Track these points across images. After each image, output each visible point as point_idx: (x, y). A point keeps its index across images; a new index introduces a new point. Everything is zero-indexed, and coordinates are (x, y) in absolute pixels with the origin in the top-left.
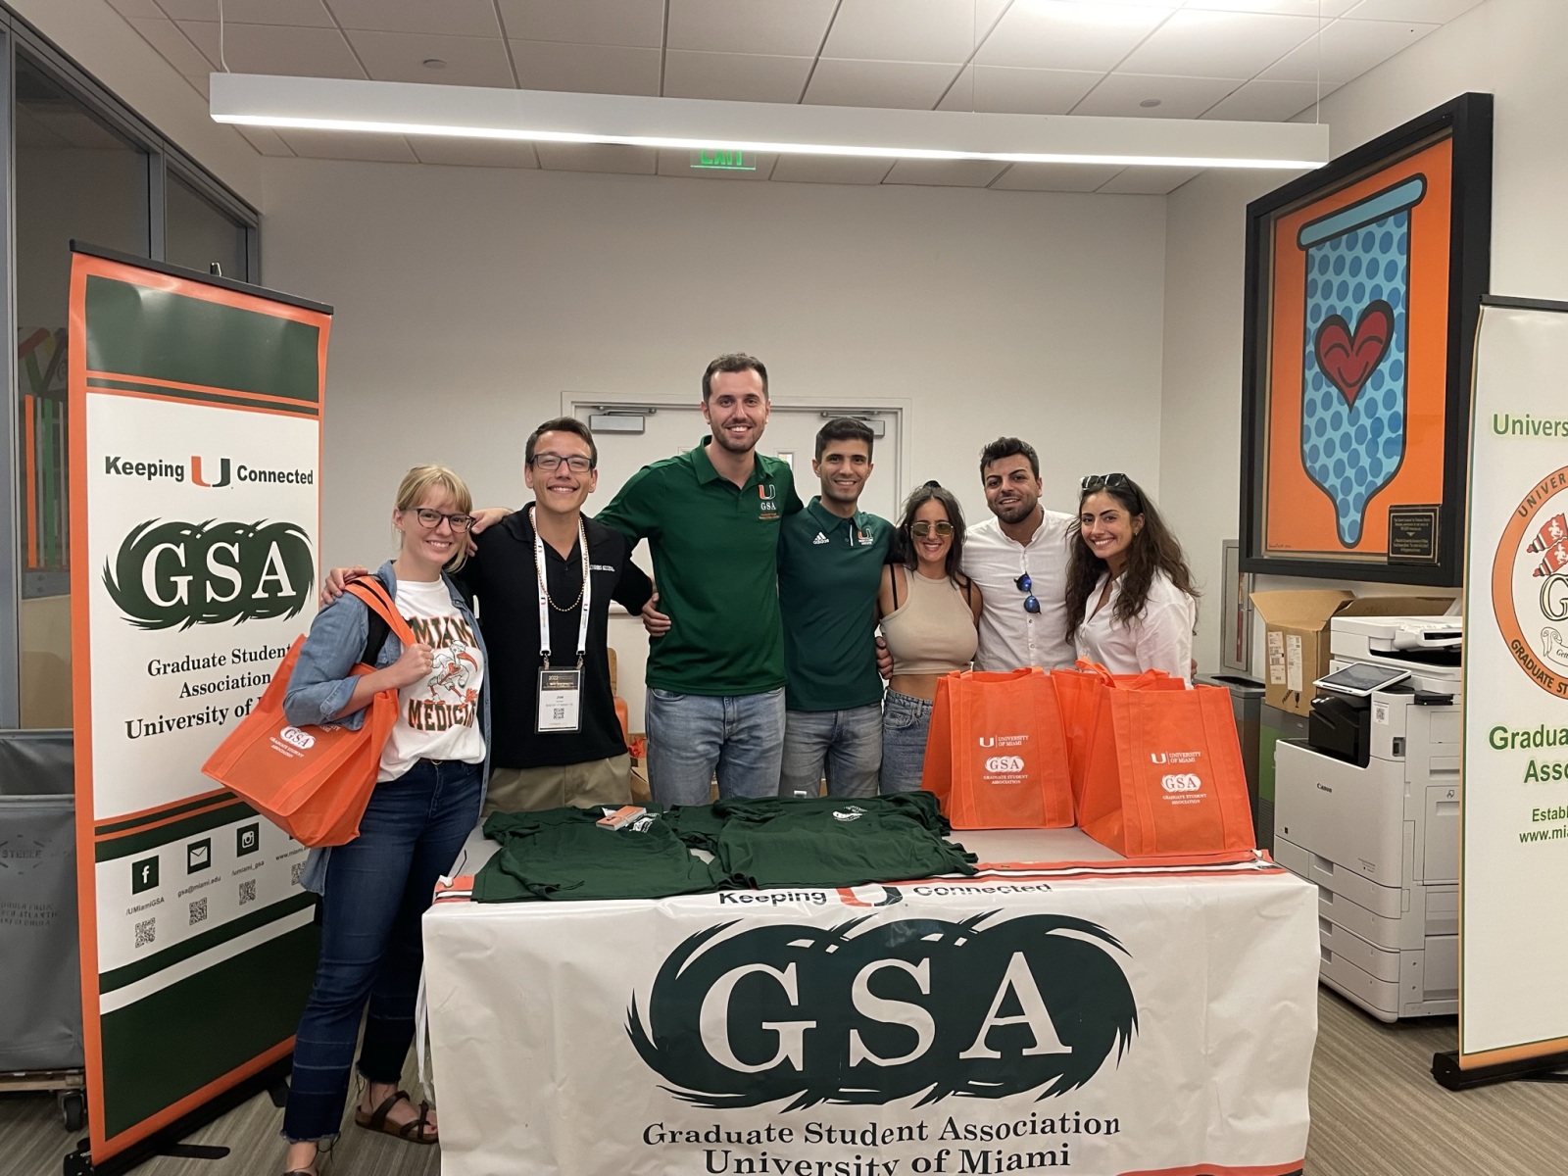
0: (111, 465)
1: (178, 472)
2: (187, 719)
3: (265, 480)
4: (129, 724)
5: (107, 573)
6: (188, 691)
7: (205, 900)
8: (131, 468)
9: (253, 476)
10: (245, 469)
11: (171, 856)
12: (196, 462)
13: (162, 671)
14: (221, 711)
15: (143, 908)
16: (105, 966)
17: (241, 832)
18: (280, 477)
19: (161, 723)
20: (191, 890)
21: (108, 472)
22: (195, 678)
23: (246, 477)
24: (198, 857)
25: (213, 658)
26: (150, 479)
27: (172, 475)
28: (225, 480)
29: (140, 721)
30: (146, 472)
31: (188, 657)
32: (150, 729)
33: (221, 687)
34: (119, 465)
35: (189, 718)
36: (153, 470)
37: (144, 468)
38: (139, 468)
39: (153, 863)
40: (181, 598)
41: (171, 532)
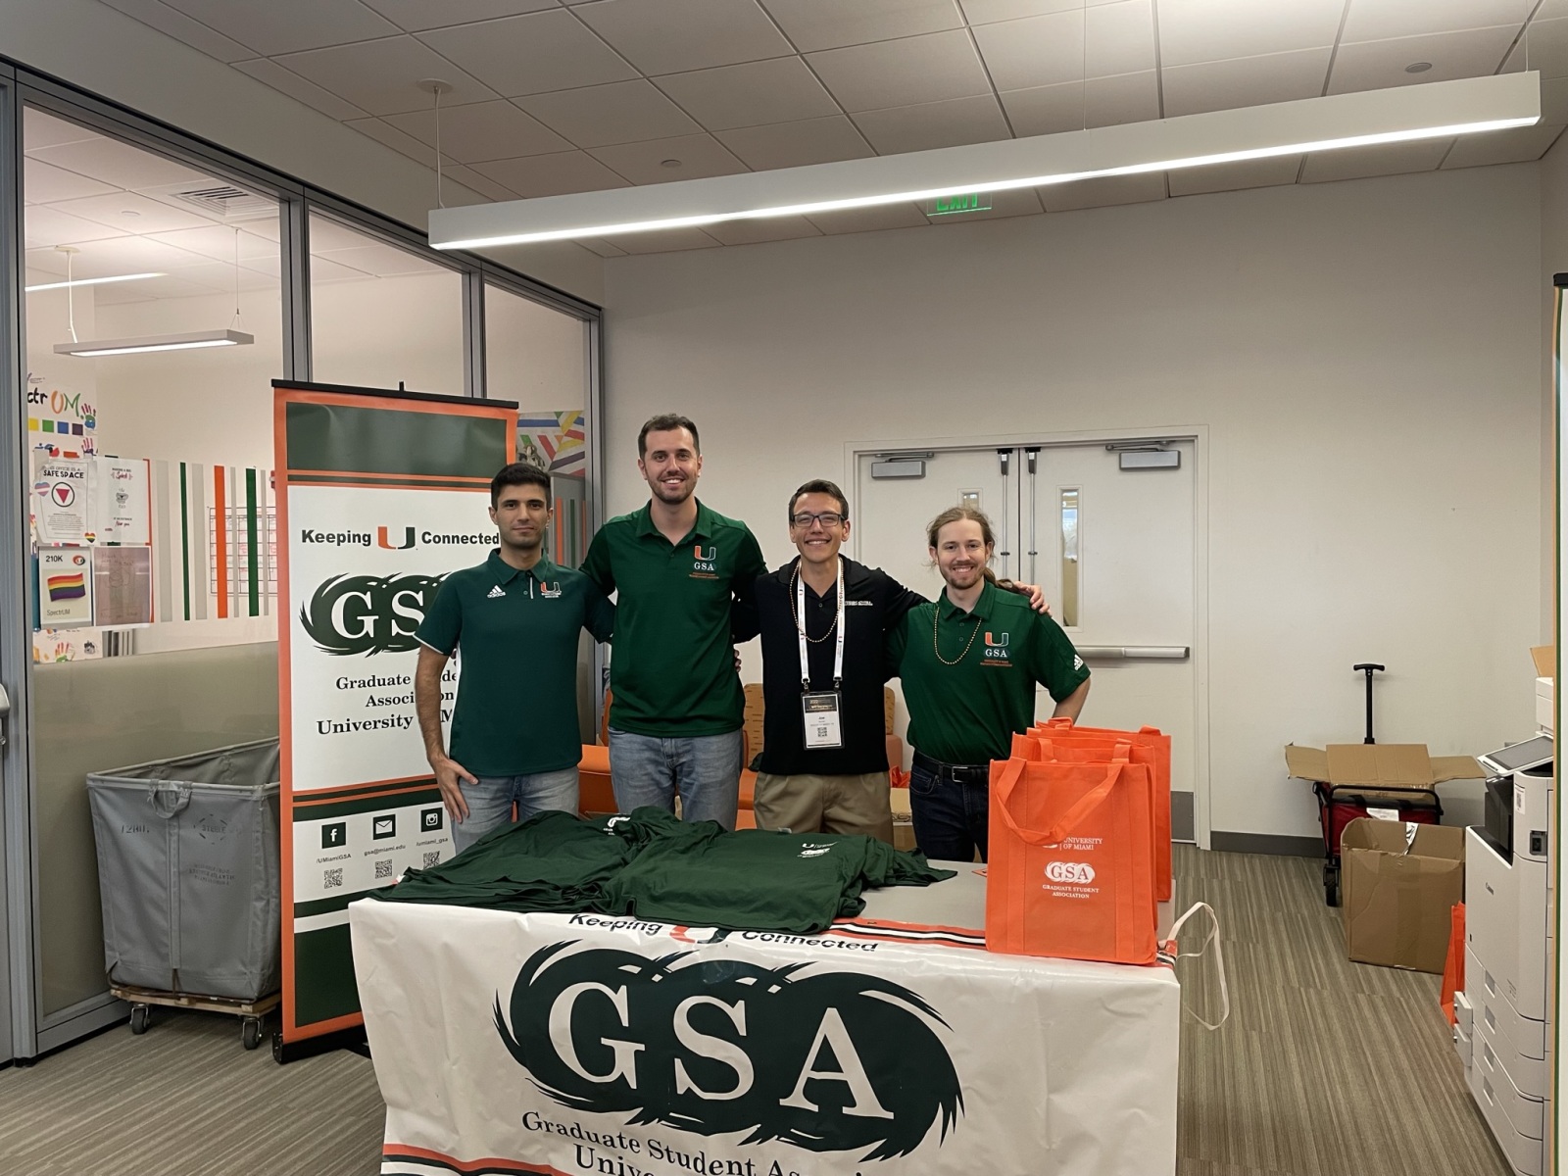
0: (306, 536)
1: (367, 540)
2: (373, 723)
3: (449, 542)
4: (320, 723)
5: (303, 614)
6: (373, 702)
7: (390, 862)
8: (323, 537)
9: (437, 539)
10: (430, 534)
11: (359, 825)
12: (383, 532)
13: (349, 686)
14: (406, 719)
15: (331, 860)
16: (299, 898)
17: (424, 813)
18: (464, 539)
19: (348, 725)
20: (376, 852)
21: (304, 541)
22: (379, 692)
23: (430, 541)
24: (385, 827)
25: (398, 678)
26: (339, 545)
27: (359, 541)
28: (410, 543)
29: (329, 722)
30: (336, 540)
31: (374, 676)
32: (338, 728)
33: (406, 700)
34: (313, 535)
35: (375, 722)
36: (342, 538)
37: (334, 537)
38: (330, 538)
39: (341, 827)
40: (367, 633)
41: (360, 584)
